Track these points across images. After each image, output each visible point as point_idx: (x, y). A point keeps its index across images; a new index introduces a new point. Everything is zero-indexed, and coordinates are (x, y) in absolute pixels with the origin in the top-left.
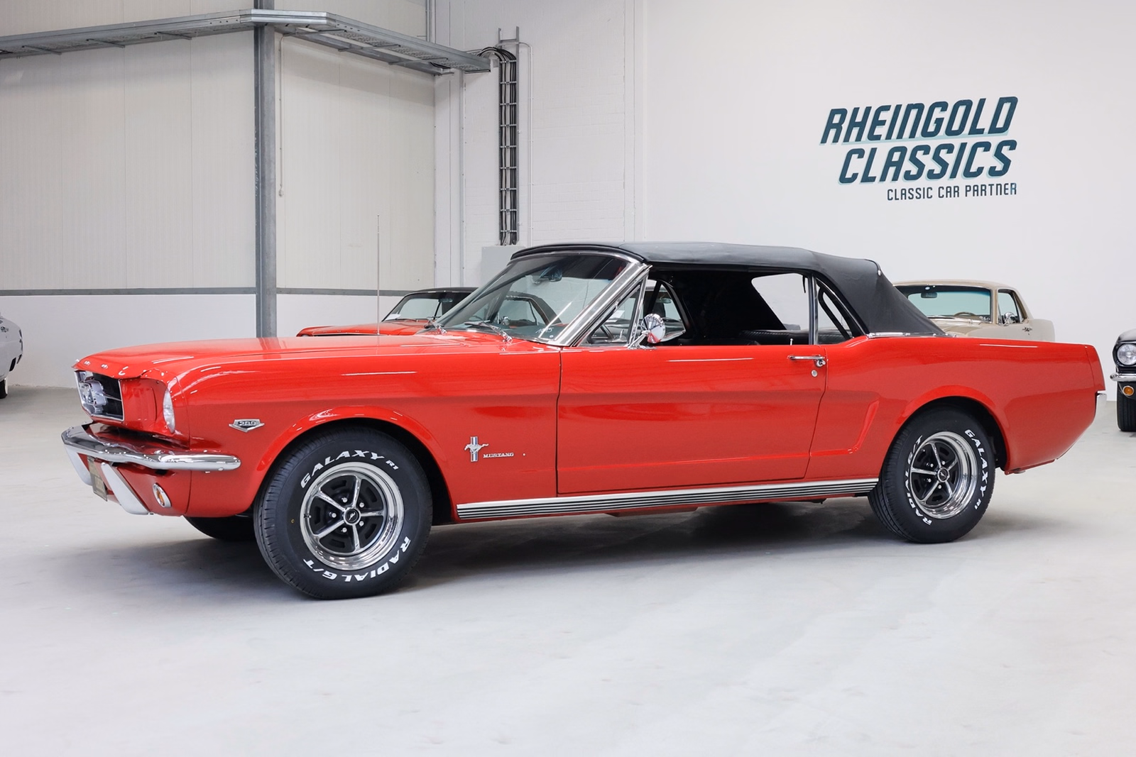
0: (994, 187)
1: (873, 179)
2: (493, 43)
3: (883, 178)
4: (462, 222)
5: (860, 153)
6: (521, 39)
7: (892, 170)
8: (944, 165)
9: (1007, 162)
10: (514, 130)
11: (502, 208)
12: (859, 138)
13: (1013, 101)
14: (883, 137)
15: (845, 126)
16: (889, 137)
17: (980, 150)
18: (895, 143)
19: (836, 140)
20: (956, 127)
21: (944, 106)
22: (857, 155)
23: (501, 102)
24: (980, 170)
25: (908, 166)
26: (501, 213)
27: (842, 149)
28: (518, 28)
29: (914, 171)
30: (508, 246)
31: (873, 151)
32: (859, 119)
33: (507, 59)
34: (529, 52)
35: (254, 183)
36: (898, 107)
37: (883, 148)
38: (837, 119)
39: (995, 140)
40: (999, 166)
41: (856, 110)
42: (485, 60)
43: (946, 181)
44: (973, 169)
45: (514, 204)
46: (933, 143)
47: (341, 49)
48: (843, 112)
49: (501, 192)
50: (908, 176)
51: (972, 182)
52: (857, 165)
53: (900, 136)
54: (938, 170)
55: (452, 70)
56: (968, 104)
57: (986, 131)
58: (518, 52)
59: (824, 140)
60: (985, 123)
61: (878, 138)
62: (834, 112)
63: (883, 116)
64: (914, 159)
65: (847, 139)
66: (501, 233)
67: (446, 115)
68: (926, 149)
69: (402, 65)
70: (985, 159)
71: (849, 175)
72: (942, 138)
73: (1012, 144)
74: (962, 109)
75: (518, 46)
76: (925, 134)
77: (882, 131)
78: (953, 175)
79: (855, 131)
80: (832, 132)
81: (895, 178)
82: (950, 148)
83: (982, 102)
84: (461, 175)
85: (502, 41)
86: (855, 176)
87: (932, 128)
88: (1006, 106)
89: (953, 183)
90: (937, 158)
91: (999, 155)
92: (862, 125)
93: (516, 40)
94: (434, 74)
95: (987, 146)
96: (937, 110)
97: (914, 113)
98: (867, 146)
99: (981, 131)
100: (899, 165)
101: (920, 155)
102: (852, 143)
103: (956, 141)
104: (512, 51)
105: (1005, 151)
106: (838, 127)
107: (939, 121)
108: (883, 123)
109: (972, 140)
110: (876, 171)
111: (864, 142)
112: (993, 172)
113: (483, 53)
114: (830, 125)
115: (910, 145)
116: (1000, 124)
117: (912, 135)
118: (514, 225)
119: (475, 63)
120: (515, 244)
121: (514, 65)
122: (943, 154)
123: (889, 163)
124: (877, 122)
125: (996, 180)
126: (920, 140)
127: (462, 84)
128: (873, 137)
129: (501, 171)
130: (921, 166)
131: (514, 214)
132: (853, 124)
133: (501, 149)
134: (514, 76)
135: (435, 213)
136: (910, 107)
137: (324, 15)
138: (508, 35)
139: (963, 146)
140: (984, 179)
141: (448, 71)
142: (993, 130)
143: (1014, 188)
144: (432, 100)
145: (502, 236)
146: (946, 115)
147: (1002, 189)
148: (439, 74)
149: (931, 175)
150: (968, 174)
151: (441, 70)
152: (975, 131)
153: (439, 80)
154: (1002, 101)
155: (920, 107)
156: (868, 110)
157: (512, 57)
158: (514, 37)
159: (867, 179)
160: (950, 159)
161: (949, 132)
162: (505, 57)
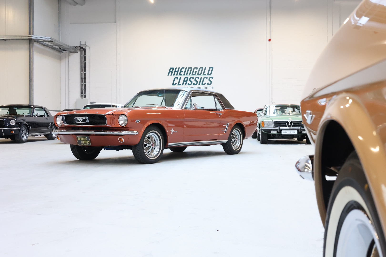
0: (208, 87)
1: (180, 85)
2: (79, 45)
3: (183, 84)
4: (69, 92)
5: (177, 78)
6: (87, 45)
7: (185, 83)
8: (197, 82)
9: (211, 82)
10: (85, 69)
11: (81, 88)
12: (177, 75)
13: (212, 68)
14: (183, 75)
15: (173, 72)
16: (184, 75)
17: (205, 79)
18: (185, 76)
19: (171, 75)
20: (200, 73)
21: (197, 68)
22: (176, 79)
23: (81, 60)
24: (205, 83)
25: (189, 82)
26: (81, 90)
27: (173, 77)
28: (86, 42)
29: (190, 83)
30: (83, 99)
31: (180, 78)
32: (177, 70)
33: (83, 50)
34: (89, 49)
35: (29, 81)
36: (186, 68)
37: (183, 77)
38: (171, 70)
39: (208, 77)
40: (210, 83)
41: (176, 68)
42: (77, 49)
43: (197, 85)
44: (204, 83)
45: (85, 87)
46: (194, 77)
47: (44, 45)
48: (173, 68)
49: (81, 84)
50: (189, 84)
51: (203, 86)
52: (177, 81)
53: (187, 75)
54: (196, 83)
55: (66, 51)
56: (202, 68)
57: (207, 74)
58: (86, 48)
59: (168, 75)
60: (206, 72)
61: (181, 75)
62: (171, 68)
63: (183, 70)
64: (190, 80)
65: (174, 75)
66: (81, 95)
67: (64, 63)
68: (193, 78)
69: (56, 50)
70: (206, 81)
71: (174, 83)
72: (196, 76)
73: (212, 78)
74: (201, 69)
75: (86, 46)
76: (193, 74)
77: (182, 73)
78: (199, 84)
79: (176, 73)
80: (170, 73)
81: (186, 84)
82: (198, 78)
83: (205, 68)
84: (69, 79)
85: (81, 45)
86: (176, 84)
87: (194, 73)
88: (211, 69)
89: (199, 86)
90: (195, 80)
91: (209, 80)
92: (178, 72)
93: (86, 45)
94: (61, 52)
95: (207, 78)
96: (195, 70)
97: (190, 69)
98: (179, 76)
99: (205, 75)
100: (186, 81)
101: (191, 79)
102: (175, 76)
103: (200, 77)
104: (84, 47)
105: (211, 79)
106: (172, 72)
107: (196, 72)
108: (183, 71)
109: (203, 76)
110: (181, 82)
111: (178, 76)
112: (208, 84)
113: (76, 48)
114: (170, 71)
115: (189, 77)
116: (210, 73)
117: (190, 75)
118: (85, 93)
119: (74, 50)
120: (85, 98)
121: (85, 52)
122: (197, 79)
123: (184, 81)
124: (181, 71)
125: (209, 86)
126: (191, 76)
127: (69, 55)
128: (180, 75)
129: (81, 79)
130: (192, 82)
131: (85, 91)
132: (175, 71)
133: (81, 73)
134: (85, 54)
135: (61, 89)
136: (189, 68)
137: (50, 38)
138: (83, 43)
139: (201, 78)
140: (206, 85)
141: (65, 51)
142: (208, 74)
143: (213, 88)
144: (60, 59)
145: (81, 96)
146: (197, 70)
147: (210, 88)
148: (62, 52)
149: (194, 84)
150: (202, 84)
151: (63, 51)
152: (204, 74)
153: (62, 54)
154: (210, 68)
155: (191, 68)
156: (179, 68)
157: (84, 49)
158: (85, 44)
159: (179, 84)
160: (198, 80)
161: (198, 74)
162: (82, 50)
